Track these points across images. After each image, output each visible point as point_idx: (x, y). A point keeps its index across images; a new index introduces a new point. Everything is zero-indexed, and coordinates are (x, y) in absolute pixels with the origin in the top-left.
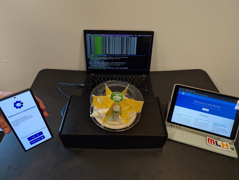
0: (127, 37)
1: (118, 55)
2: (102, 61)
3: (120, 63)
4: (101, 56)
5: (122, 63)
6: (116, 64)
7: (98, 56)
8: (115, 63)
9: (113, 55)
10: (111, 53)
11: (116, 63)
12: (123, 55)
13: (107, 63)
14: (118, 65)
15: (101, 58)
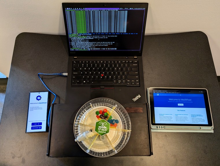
0: (115, 11)
1: (105, 33)
2: (86, 41)
3: (107, 43)
4: (85, 35)
5: (110, 43)
6: (103, 45)
7: (82, 36)
8: (101, 43)
9: (99, 33)
10: (97, 31)
11: (103, 43)
12: (110, 33)
13: (92, 43)
14: (105, 45)
15: (84, 37)
